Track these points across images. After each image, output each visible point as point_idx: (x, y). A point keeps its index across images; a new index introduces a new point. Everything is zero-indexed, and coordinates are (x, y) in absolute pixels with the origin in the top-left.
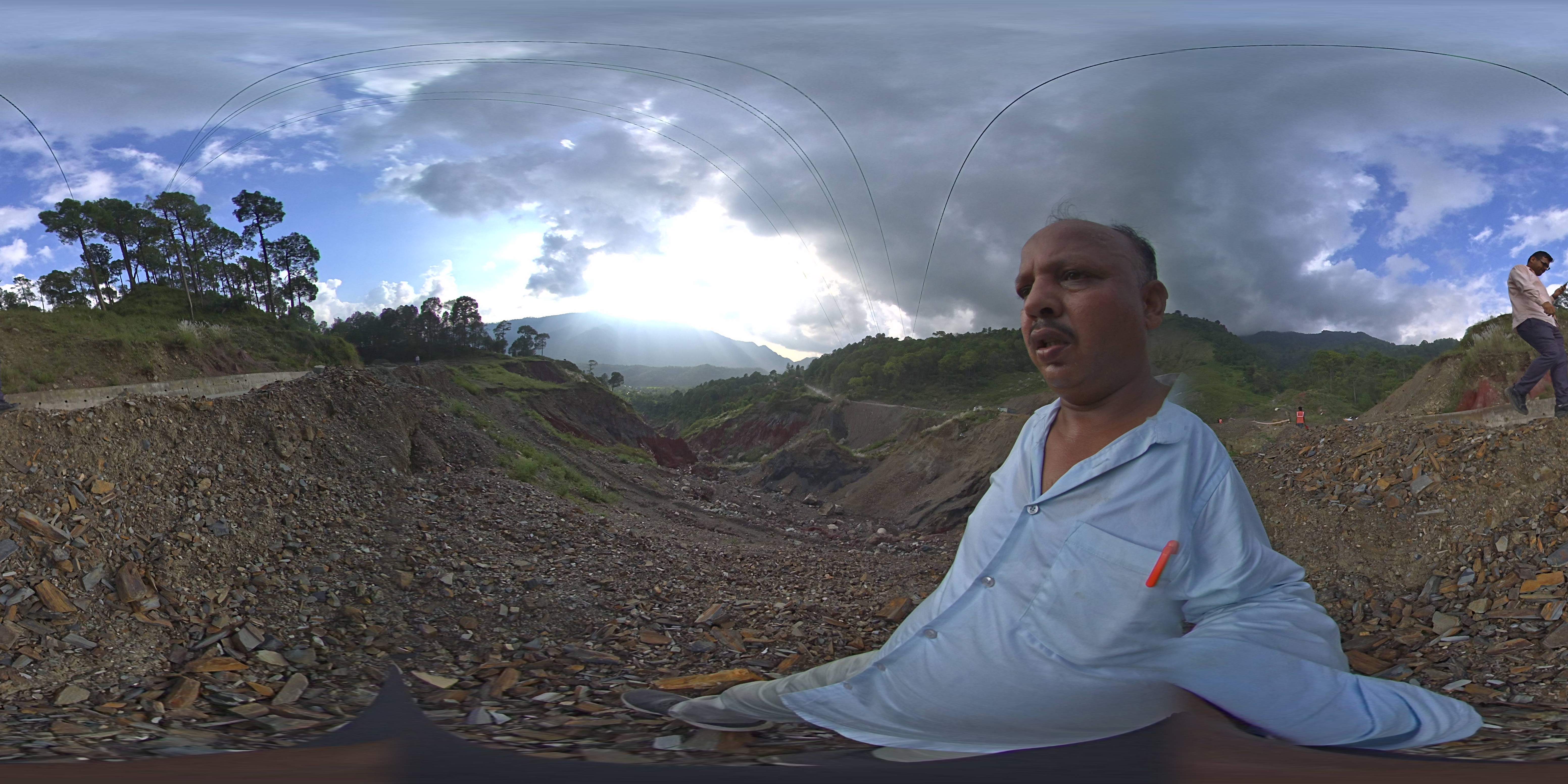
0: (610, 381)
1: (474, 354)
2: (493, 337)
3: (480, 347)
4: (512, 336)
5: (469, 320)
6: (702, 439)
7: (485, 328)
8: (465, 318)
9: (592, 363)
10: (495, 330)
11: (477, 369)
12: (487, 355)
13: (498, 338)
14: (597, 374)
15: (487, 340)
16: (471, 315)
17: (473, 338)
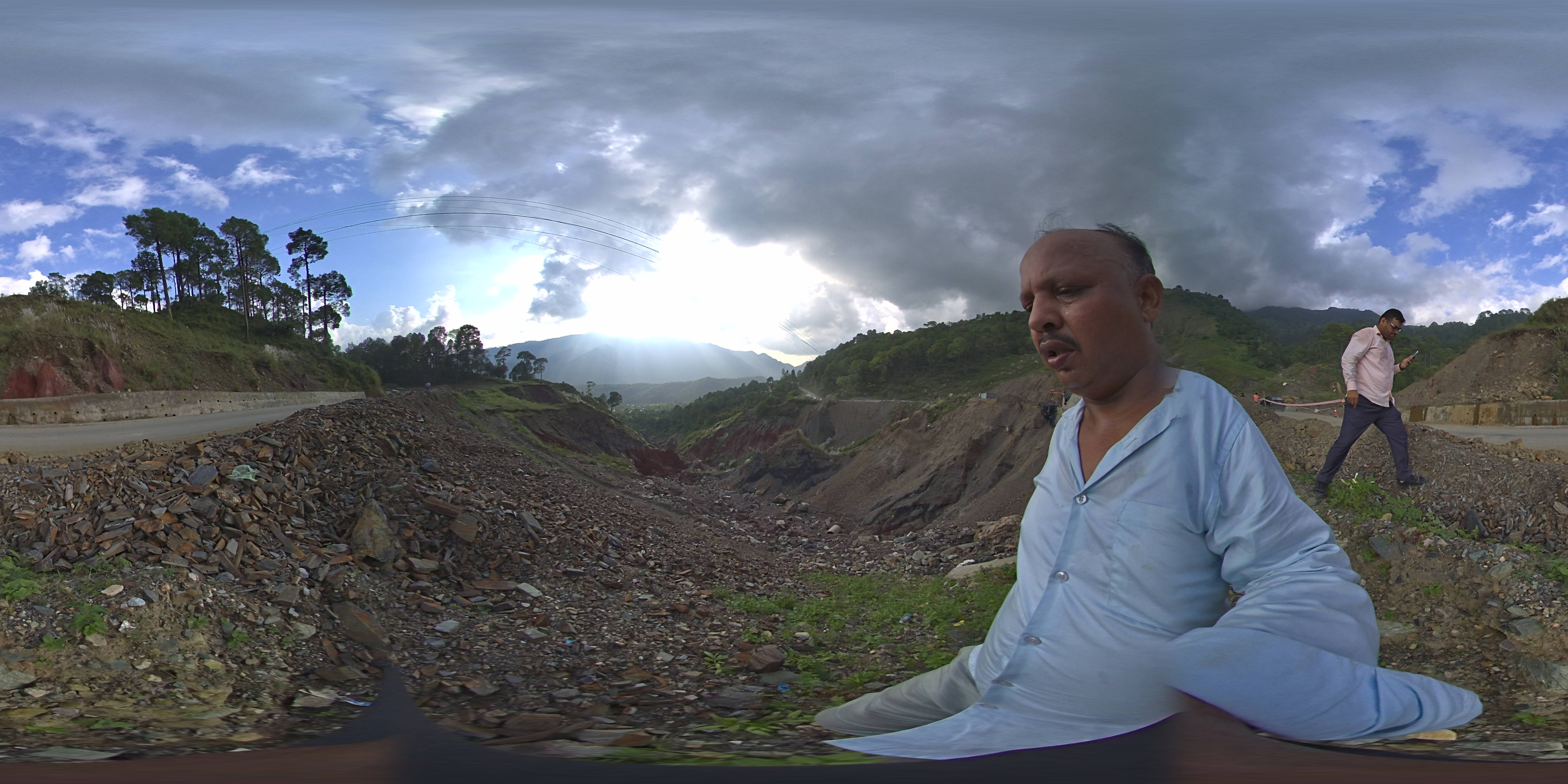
0: (609, 401)
1: (476, 379)
2: (494, 363)
3: (483, 372)
4: (512, 362)
5: (472, 347)
6: (695, 450)
7: (486, 354)
8: (468, 345)
9: (590, 384)
10: (496, 356)
11: (479, 394)
12: (488, 380)
13: (499, 364)
14: (596, 394)
15: (489, 366)
16: (474, 342)
17: (476, 364)
